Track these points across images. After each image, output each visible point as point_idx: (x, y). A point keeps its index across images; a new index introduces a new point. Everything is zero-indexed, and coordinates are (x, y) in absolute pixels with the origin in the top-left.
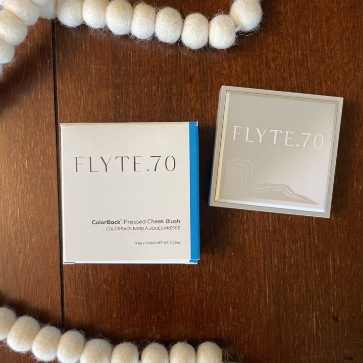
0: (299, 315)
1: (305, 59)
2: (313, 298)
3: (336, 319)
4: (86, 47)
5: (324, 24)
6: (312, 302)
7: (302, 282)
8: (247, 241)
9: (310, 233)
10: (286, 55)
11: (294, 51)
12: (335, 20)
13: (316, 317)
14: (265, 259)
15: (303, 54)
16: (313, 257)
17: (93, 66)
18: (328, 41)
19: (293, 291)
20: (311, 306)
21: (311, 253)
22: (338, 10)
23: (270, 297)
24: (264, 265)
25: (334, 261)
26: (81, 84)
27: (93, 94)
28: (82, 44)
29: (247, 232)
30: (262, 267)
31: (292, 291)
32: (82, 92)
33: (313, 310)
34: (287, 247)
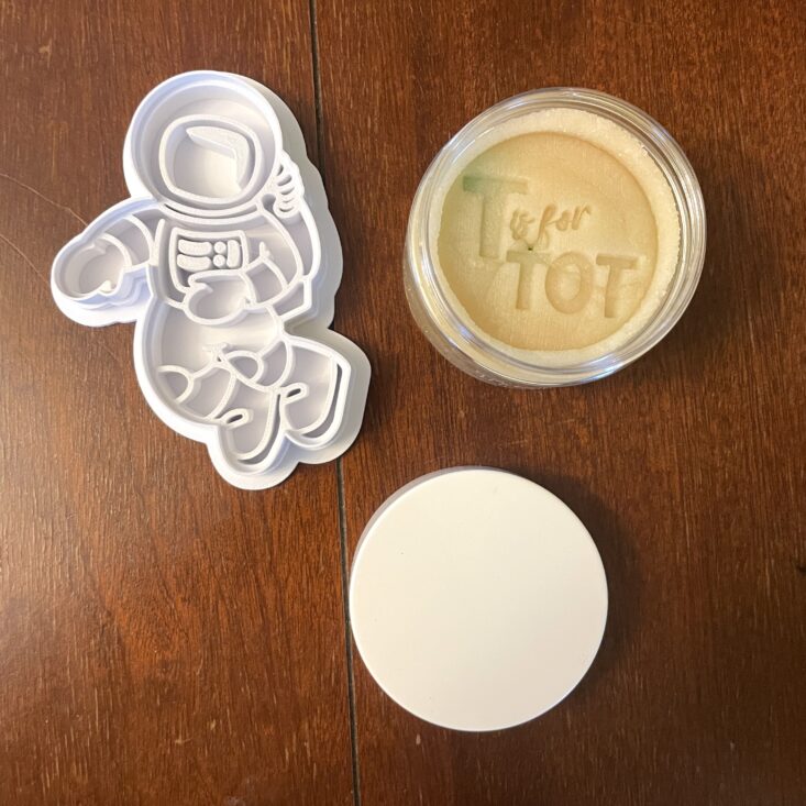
0: (742, 566)
1: (736, 138)
2: (763, 536)
4: (373, 125)
5: (764, 80)
6: (761, 544)
7: (744, 509)
8: (651, 445)
9: (754, 428)
10: (705, 132)
11: (717, 126)
12: (782, 74)
13: (770, 567)
14: (681, 473)
15: (731, 130)
16: (760, 467)
18: (772, 108)
19: (729, 525)
20: (761, 549)
21: (757, 461)
22: (785, 58)
23: (692, 536)
24: (681, 483)
26: (366, 187)
27: (386, 204)
28: (366, 120)
29: (651, 430)
30: (677, 487)
31: (727, 526)
33: (765, 557)
34: (716, 451)
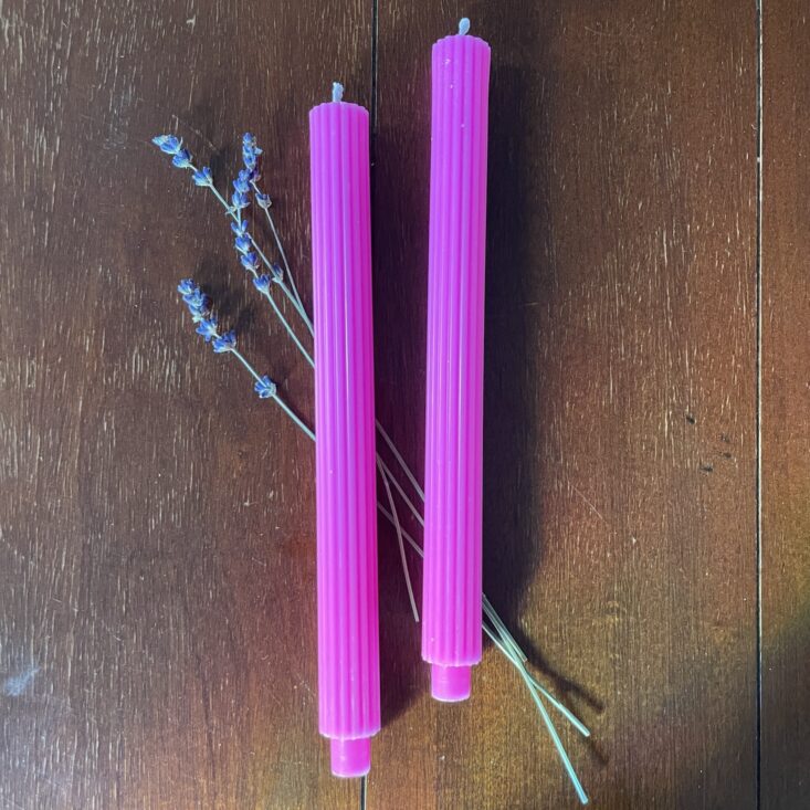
3: (692, 421)
17: (418, 111)
25: (691, 352)
32: (404, 140)
